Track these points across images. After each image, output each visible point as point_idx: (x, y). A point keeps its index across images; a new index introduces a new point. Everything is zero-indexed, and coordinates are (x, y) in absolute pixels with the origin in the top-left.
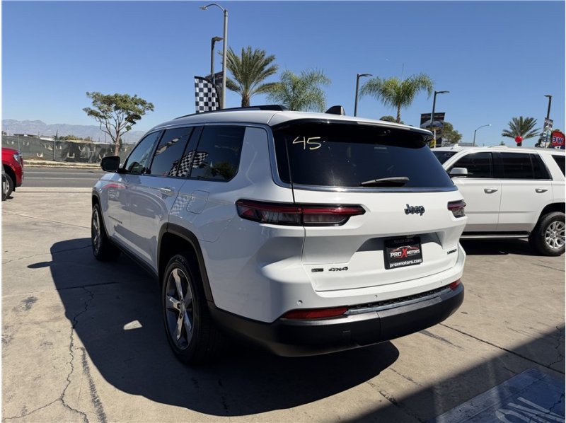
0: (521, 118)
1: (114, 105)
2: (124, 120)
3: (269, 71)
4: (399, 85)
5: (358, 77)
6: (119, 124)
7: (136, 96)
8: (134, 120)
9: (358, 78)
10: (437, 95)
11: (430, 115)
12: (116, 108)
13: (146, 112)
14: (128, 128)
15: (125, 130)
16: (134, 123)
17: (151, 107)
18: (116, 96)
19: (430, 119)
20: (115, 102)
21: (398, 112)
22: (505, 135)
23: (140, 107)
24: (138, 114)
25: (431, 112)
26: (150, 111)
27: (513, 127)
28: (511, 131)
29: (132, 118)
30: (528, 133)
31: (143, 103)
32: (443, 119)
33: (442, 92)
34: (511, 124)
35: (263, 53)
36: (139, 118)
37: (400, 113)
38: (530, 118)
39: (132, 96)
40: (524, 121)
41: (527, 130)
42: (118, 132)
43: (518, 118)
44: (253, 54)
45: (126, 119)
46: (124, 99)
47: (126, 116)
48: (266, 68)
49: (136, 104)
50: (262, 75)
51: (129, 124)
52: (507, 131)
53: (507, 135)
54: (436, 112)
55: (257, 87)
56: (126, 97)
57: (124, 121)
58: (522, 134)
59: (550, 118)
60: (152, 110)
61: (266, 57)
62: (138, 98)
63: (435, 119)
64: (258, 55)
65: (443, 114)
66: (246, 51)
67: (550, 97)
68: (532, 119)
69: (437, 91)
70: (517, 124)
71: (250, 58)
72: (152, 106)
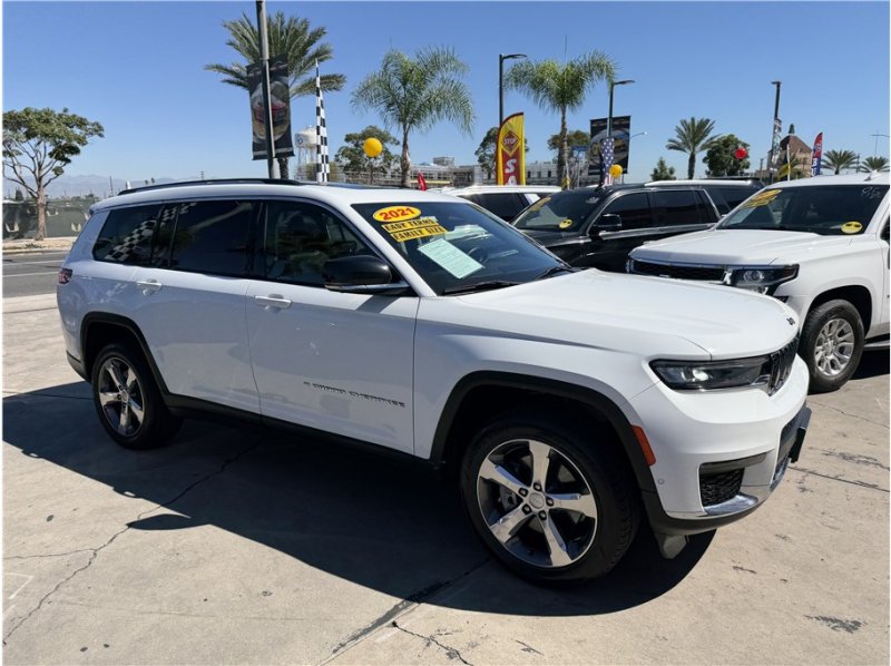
0: (693, 120)
1: (24, 130)
2: (48, 157)
3: (317, 55)
4: (560, 72)
5: (502, 59)
6: (40, 166)
7: (66, 110)
8: (66, 156)
9: (501, 62)
10: (615, 87)
11: (605, 120)
12: (29, 136)
13: (88, 139)
14: (58, 171)
15: (52, 174)
16: (68, 161)
17: (98, 130)
18: (27, 112)
19: (605, 127)
20: (27, 123)
21: (564, 118)
22: (671, 148)
23: (77, 131)
24: (75, 143)
25: (607, 116)
26: (96, 136)
27: (681, 134)
28: (680, 141)
29: (64, 152)
30: (703, 142)
31: (81, 123)
32: (628, 126)
33: (623, 83)
34: (678, 130)
35: (306, 23)
36: (75, 151)
37: (566, 120)
38: (705, 119)
39: (58, 111)
40: (696, 124)
41: (702, 138)
42: (39, 180)
43: (689, 121)
44: (286, 24)
45: (51, 155)
46: (45, 117)
47: (50, 149)
48: (312, 50)
49: (67, 125)
50: (305, 64)
51: (58, 163)
52: (673, 141)
53: (675, 147)
54: (614, 116)
55: (298, 84)
56: (48, 113)
57: (48, 160)
58: (696, 144)
59: (779, 117)
60: (101, 135)
61: (311, 30)
62: (70, 113)
63: (615, 127)
64: (297, 26)
65: (628, 118)
66: (274, 20)
67: (778, 84)
68: (708, 121)
69: (615, 81)
70: (687, 128)
71: (282, 33)
72: (100, 128)
